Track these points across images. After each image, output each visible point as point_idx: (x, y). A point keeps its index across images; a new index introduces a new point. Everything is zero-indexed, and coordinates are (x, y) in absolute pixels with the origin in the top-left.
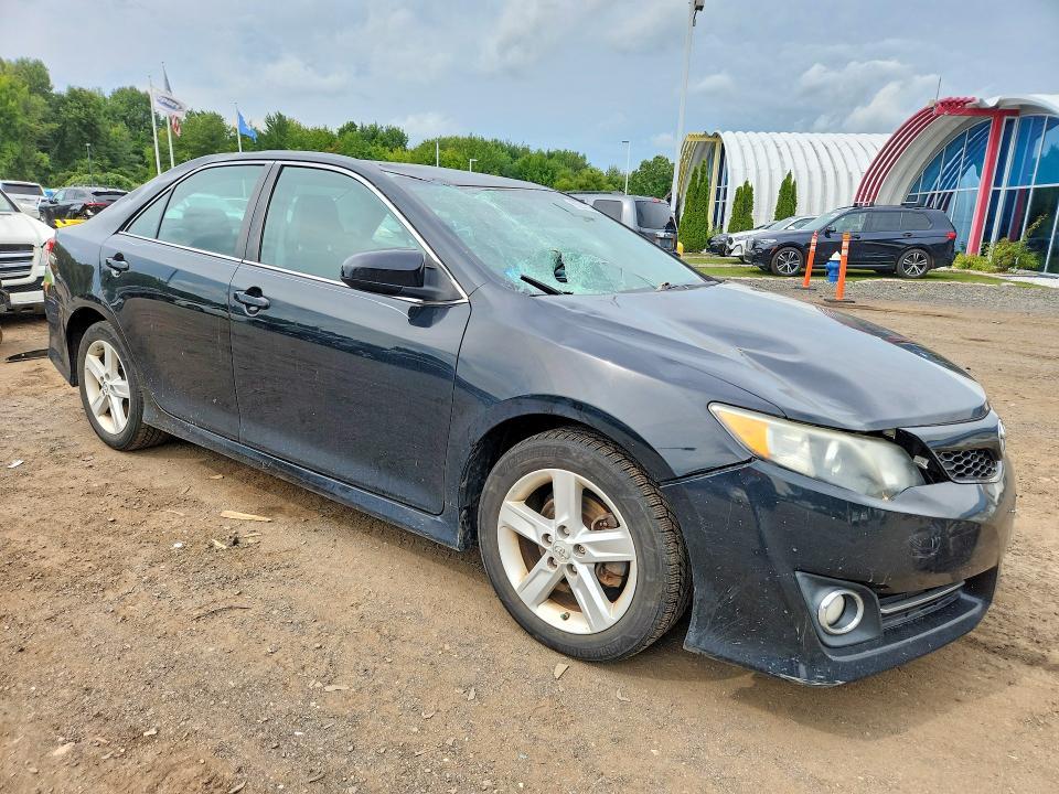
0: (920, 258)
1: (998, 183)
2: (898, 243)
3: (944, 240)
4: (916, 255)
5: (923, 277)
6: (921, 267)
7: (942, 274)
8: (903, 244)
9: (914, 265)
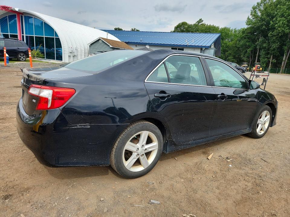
0: (23, 56)
1: (23, 33)
2: (17, 51)
3: (26, 50)
4: (22, 54)
5: (25, 61)
6: (24, 58)
7: (28, 60)
8: (18, 51)
9: (22, 58)
